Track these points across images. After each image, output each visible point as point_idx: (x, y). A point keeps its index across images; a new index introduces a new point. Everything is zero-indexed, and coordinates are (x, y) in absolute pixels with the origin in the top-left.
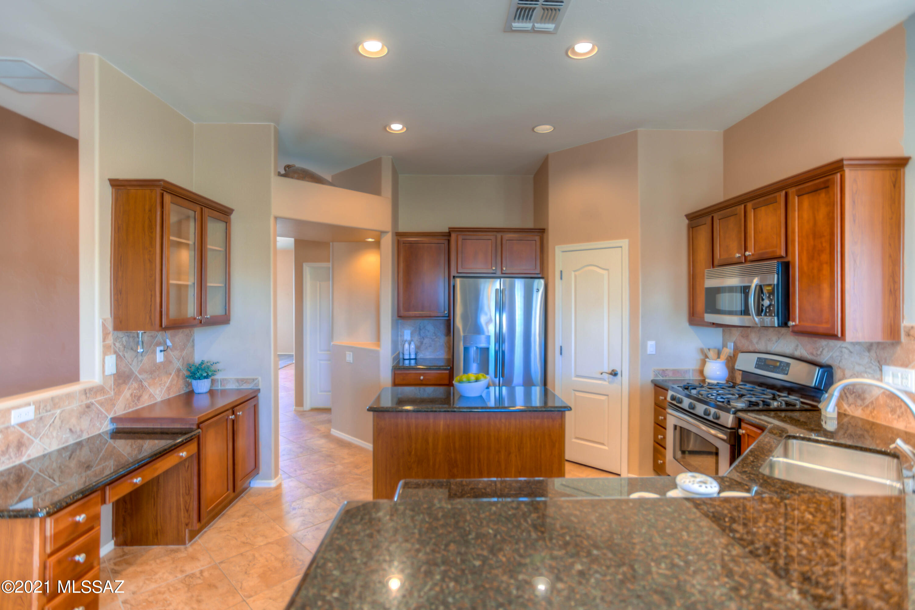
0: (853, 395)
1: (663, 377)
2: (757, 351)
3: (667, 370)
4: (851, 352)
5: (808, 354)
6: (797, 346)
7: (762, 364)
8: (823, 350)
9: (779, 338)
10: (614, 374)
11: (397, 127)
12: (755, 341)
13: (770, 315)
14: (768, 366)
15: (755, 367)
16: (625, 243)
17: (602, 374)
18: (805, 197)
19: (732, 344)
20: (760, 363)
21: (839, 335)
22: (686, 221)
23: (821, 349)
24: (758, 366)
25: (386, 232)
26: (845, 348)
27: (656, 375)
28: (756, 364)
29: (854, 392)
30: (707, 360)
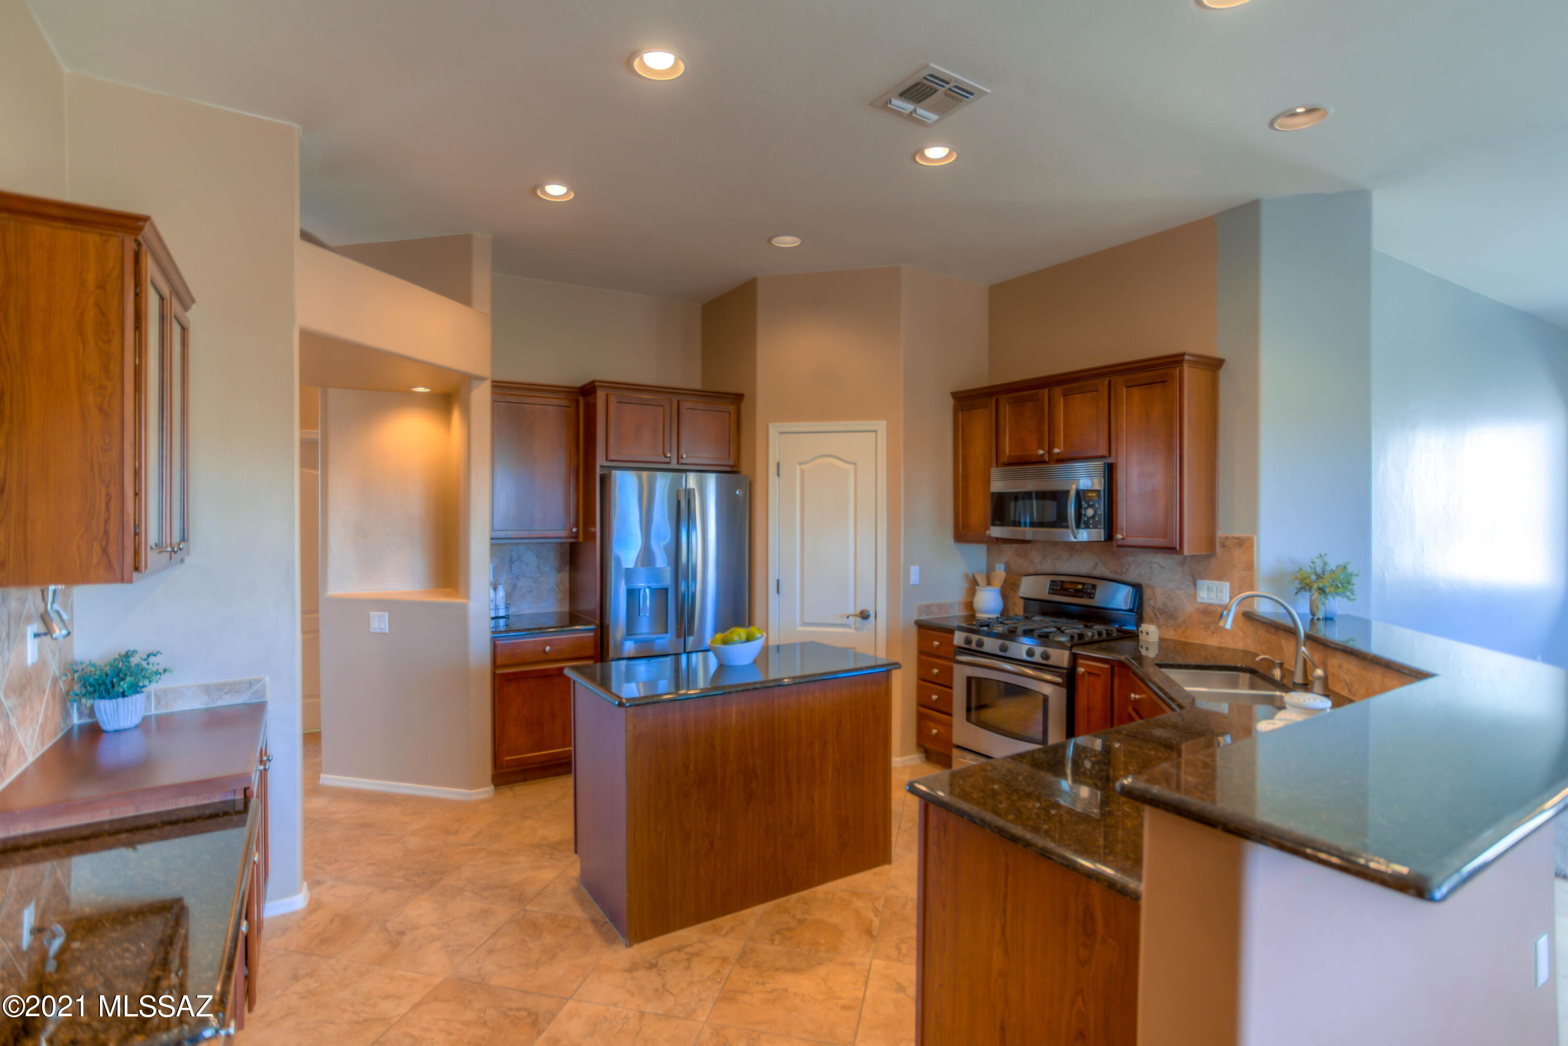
0: (1165, 615)
1: (927, 615)
2: (1040, 572)
3: (931, 605)
4: (1162, 567)
5: (1110, 572)
6: (1096, 564)
7: (1059, 587)
8: (1129, 566)
9: (1072, 556)
10: (864, 616)
11: (556, 190)
12: (1037, 560)
13: (1096, 528)
14: (1067, 590)
15: (1049, 593)
16: (881, 426)
17: (848, 617)
18: (1135, 389)
19: (1003, 566)
20: (1055, 587)
21: (1178, 548)
22: (951, 402)
23: (1127, 566)
24: (1053, 591)
25: (481, 379)
26: (1156, 563)
27: (920, 614)
28: (1050, 589)
29: (1165, 612)
30: (977, 588)
